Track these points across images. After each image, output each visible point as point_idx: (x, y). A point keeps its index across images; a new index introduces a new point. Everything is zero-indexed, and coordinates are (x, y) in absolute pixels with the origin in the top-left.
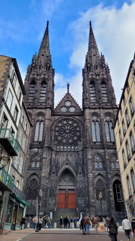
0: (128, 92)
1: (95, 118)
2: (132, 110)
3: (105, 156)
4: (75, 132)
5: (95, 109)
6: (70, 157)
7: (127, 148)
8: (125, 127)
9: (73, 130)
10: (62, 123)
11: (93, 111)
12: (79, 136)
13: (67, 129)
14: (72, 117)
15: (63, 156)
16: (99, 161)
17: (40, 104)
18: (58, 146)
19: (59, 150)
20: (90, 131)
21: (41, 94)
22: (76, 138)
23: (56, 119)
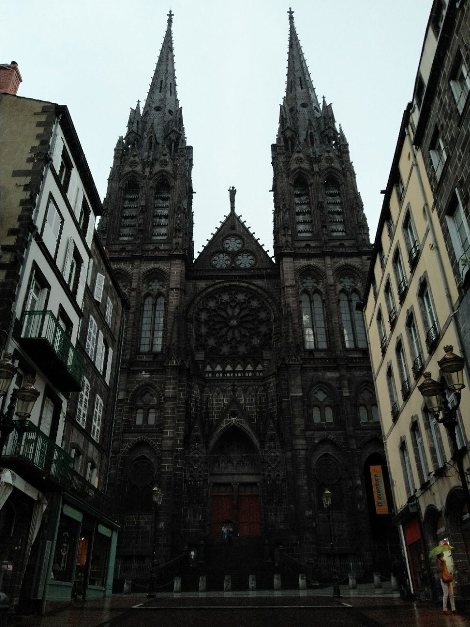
0: (400, 199)
1: (309, 283)
2: (413, 251)
3: (340, 388)
4: (253, 324)
5: (309, 256)
6: (242, 394)
7: (400, 363)
8: (394, 303)
9: (248, 318)
10: (216, 299)
11: (303, 262)
13: (233, 317)
14: (247, 283)
15: (224, 391)
16: (324, 403)
17: (152, 247)
18: (209, 363)
19: (210, 375)
20: (296, 321)
21: (155, 220)
22: (259, 341)
23: (201, 287)
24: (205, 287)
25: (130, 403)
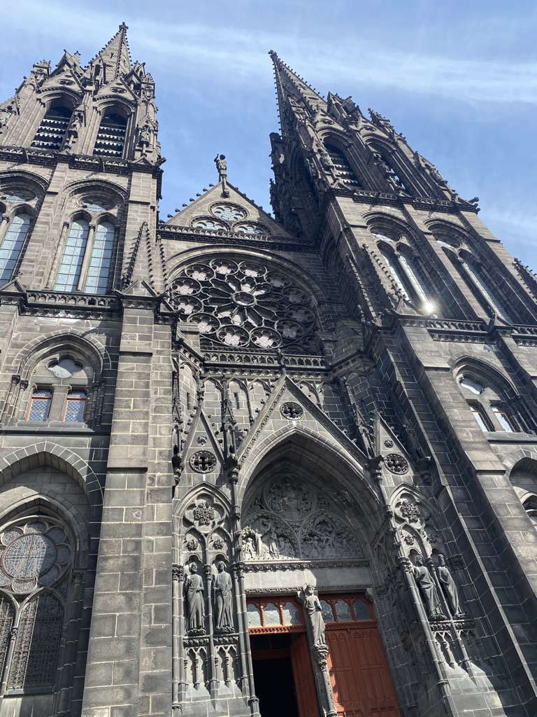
11: (369, 208)
16: (487, 398)
22: (295, 333)
23: (178, 249)
24: (186, 249)
25: (16, 367)
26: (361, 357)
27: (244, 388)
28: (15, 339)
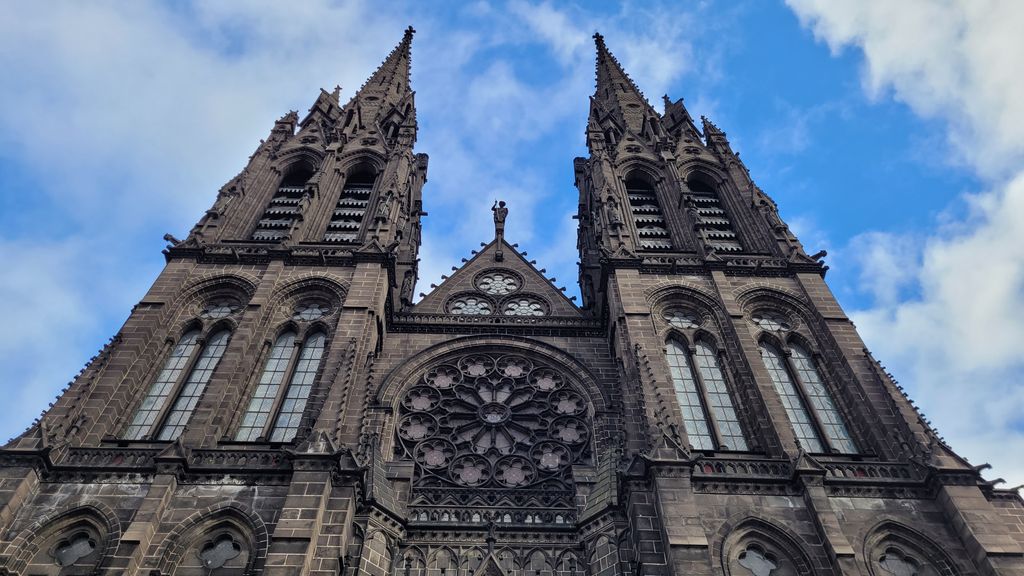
1: (681, 323)
4: (544, 423)
5: (673, 271)
9: (532, 411)
11: (663, 281)
12: (574, 447)
15: (459, 561)
18: (423, 503)
22: (558, 461)
23: (420, 346)
24: (430, 345)
25: (157, 560)
26: (613, 515)
27: (455, 560)
28: (166, 519)
